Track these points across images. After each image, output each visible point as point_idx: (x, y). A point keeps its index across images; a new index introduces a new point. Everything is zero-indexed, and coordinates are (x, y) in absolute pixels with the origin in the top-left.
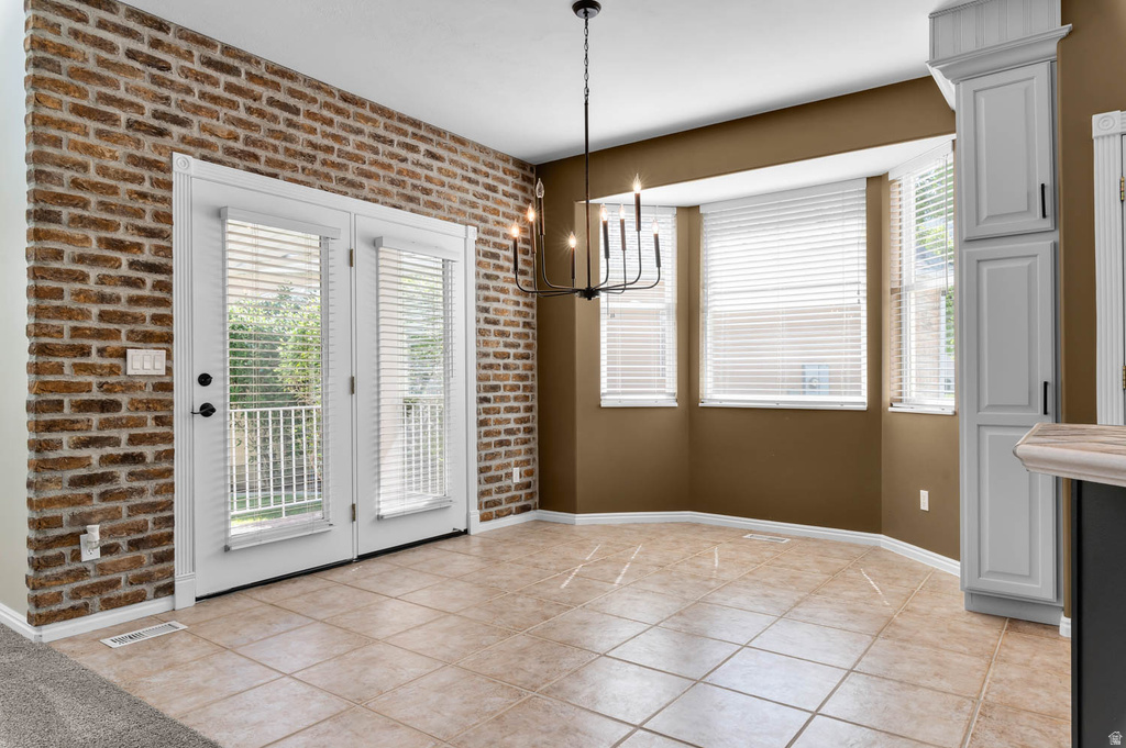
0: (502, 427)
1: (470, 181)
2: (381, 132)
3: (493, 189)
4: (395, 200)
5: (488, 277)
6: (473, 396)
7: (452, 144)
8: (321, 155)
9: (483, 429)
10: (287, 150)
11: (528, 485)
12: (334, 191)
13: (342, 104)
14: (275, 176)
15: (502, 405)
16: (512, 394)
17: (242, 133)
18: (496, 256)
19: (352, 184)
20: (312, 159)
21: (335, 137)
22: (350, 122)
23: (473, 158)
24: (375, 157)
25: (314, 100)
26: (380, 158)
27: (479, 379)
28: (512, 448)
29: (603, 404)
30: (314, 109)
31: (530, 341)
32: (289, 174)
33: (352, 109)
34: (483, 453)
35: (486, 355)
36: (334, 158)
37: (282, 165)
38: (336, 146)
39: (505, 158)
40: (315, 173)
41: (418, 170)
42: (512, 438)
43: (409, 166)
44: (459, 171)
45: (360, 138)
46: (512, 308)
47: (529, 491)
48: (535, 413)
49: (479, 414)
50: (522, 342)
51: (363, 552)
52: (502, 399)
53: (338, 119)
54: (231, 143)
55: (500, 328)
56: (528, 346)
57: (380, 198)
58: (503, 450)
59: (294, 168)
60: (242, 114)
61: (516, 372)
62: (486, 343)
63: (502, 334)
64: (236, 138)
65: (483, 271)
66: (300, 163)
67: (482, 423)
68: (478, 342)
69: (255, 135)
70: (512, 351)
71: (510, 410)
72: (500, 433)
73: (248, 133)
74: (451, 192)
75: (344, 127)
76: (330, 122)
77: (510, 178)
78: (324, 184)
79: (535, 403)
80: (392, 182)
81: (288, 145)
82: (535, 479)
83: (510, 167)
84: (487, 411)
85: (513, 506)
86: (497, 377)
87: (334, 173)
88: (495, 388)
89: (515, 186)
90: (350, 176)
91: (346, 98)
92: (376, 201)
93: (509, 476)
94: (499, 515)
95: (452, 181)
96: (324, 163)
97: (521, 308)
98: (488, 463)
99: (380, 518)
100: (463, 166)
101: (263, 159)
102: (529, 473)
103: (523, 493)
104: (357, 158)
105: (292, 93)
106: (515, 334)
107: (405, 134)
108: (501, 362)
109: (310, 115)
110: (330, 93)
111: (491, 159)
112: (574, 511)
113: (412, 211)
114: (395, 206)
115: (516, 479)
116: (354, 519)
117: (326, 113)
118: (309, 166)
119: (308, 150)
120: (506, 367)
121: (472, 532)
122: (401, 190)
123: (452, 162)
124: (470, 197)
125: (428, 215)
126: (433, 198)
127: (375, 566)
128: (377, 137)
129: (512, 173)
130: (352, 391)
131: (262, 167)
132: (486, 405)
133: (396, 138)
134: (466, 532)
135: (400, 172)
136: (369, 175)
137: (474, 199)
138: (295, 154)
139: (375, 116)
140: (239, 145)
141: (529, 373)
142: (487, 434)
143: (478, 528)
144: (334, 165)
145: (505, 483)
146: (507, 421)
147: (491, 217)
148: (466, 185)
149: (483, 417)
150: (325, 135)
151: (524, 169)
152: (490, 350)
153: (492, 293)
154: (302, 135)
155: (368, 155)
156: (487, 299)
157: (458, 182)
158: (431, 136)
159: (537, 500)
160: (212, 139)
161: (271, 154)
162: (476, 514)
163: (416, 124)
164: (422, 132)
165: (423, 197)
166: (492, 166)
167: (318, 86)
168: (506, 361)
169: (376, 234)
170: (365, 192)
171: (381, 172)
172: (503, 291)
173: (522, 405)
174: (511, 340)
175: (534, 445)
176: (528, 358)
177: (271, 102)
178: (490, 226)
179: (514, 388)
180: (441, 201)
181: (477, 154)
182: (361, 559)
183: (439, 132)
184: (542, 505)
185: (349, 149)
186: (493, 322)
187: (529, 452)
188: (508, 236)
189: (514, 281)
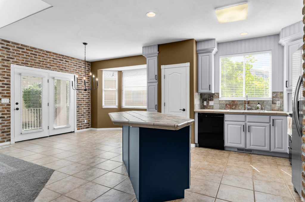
0: (82, 112)
1: (75, 66)
2: (55, 58)
3: (81, 67)
4: (58, 70)
5: (80, 84)
6: (76, 106)
7: (71, 59)
8: (41, 63)
9: (78, 112)
10: (34, 62)
11: (89, 123)
12: (44, 69)
14: (32, 67)
15: (82, 108)
16: (85, 106)
17: (25, 60)
19: (48, 68)
20: (40, 63)
21: (45, 59)
22: (48, 56)
23: (76, 61)
24: (54, 62)
25: (40, 53)
26: (55, 62)
27: (77, 103)
28: (85, 116)
30: (40, 54)
31: (89, 95)
32: (35, 66)
33: (48, 54)
34: (78, 117)
35: (79, 98)
36: (45, 63)
37: (33, 65)
38: (45, 61)
39: (83, 61)
40: (40, 66)
41: (63, 64)
42: (85, 114)
43: (61, 64)
44: (73, 64)
45: (50, 59)
47: (89, 124)
48: (90, 109)
50: (87, 96)
51: (50, 135)
52: (82, 107)
53: (45, 56)
54: (23, 62)
55: (82, 93)
56: (89, 97)
57: (55, 70)
58: (83, 116)
59: (36, 65)
60: (25, 56)
61: (86, 102)
62: (79, 96)
63: (83, 94)
64: (24, 61)
65: (78, 83)
66: (37, 64)
68: (77, 96)
69: (28, 60)
70: (85, 98)
71: (84, 109)
72: (82, 113)
73: (26, 59)
74: (71, 68)
75: (47, 57)
76: (44, 57)
77: (84, 65)
78: (42, 68)
79: (90, 107)
80: (57, 67)
81: (35, 61)
83: (85, 62)
84: (79, 109)
85: (85, 127)
86: (81, 103)
87: (44, 66)
88: (81, 105)
89: (86, 66)
90: (48, 66)
91: (47, 52)
92: (54, 70)
93: (84, 121)
94: (81, 129)
95: (71, 66)
96: (42, 64)
98: (79, 119)
99: (54, 129)
100: (73, 63)
101: (29, 64)
102: (89, 121)
103: (87, 125)
104: (49, 63)
105: (35, 52)
106: (86, 94)
107: (60, 58)
108: (82, 100)
109: (39, 55)
110: (44, 51)
111: (80, 61)
112: (97, 128)
113: (62, 72)
115: (86, 122)
116: (48, 129)
117: (43, 55)
118: (39, 65)
120: (83, 101)
121: (75, 132)
122: (59, 68)
123: (71, 62)
124: (75, 69)
125: (65, 72)
126: (67, 69)
127: (53, 138)
128: (54, 59)
130: (48, 106)
131: (29, 65)
132: (79, 108)
133: (58, 58)
134: (74, 132)
135: (59, 65)
136: (52, 66)
137: (76, 69)
138: (36, 63)
139: (53, 55)
140: (24, 62)
141: (89, 102)
142: (79, 113)
143: (76, 131)
144: (44, 64)
145: (83, 123)
146: (84, 111)
147: (80, 72)
148: (74, 66)
149: (78, 110)
150: (42, 59)
151: (88, 63)
152: (80, 97)
154: (37, 59)
155: (52, 62)
157: (72, 66)
158: (66, 58)
160: (19, 61)
161: (31, 63)
162: (76, 128)
163: (62, 56)
164: (64, 57)
165: (64, 69)
166: (81, 63)
167: (41, 50)
168: (83, 99)
169: (53, 76)
170: (51, 69)
171: (55, 65)
173: (87, 108)
174: (85, 95)
175: (90, 115)
176: (89, 99)
177: (31, 54)
178: (80, 74)
180: (68, 70)
181: (77, 60)
182: (50, 136)
183: (68, 57)
184: (92, 127)
185: (48, 61)
186: (80, 92)
187: (89, 117)
188: (84, 76)
189: (86, 84)
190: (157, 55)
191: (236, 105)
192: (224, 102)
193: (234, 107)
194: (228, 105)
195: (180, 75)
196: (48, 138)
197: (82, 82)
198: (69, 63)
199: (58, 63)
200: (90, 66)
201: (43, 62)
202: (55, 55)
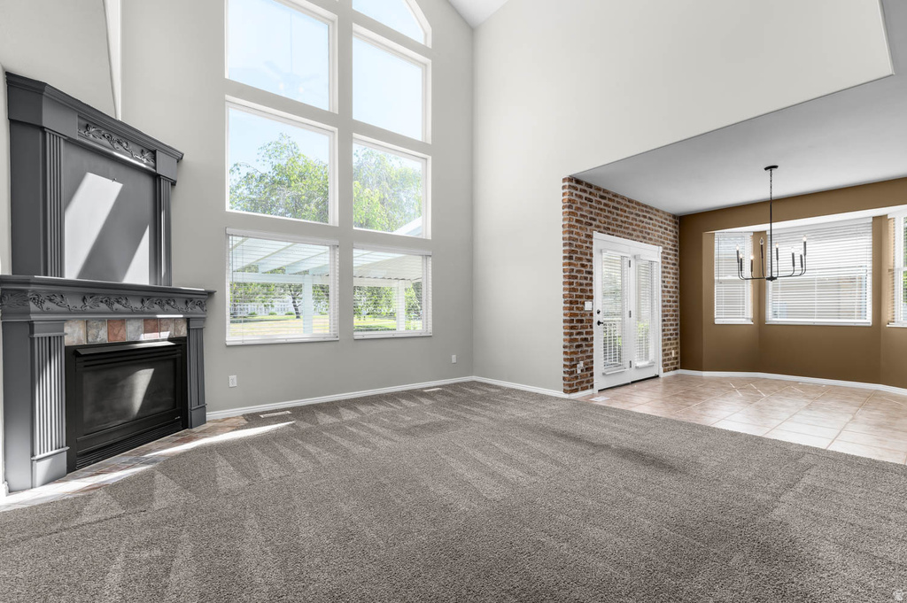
0: (669, 332)
1: (660, 227)
2: (638, 212)
3: (666, 229)
4: (641, 239)
5: (665, 267)
6: (661, 319)
7: (655, 212)
8: (624, 225)
9: (664, 333)
10: (616, 225)
11: (677, 358)
12: (626, 238)
13: (628, 203)
14: (613, 235)
15: (669, 323)
16: (672, 318)
17: (607, 220)
18: (667, 258)
19: (630, 234)
20: (621, 226)
21: (627, 217)
22: (631, 210)
23: (661, 217)
25: (622, 204)
27: (662, 311)
28: (672, 341)
29: (716, 323)
30: (622, 207)
31: (677, 294)
32: (616, 233)
33: (631, 205)
34: (664, 343)
35: (664, 301)
36: (627, 225)
37: (615, 230)
39: (669, 215)
40: (622, 232)
41: (647, 226)
42: (672, 337)
43: (644, 224)
44: (657, 223)
45: (632, 216)
46: (672, 280)
47: (677, 361)
48: (679, 326)
49: (662, 326)
50: (675, 295)
51: (632, 380)
52: (669, 320)
53: (627, 209)
55: (668, 289)
56: (677, 297)
58: (669, 342)
59: (618, 231)
60: (607, 213)
61: (673, 308)
62: (665, 296)
63: (669, 292)
64: (606, 223)
65: (663, 265)
66: (619, 229)
67: (663, 330)
68: (662, 295)
69: (609, 221)
70: (672, 299)
71: (671, 325)
72: (668, 335)
74: (655, 233)
75: (629, 212)
76: (625, 211)
77: (671, 223)
78: (624, 236)
79: (679, 322)
80: (640, 232)
81: (616, 223)
82: (679, 355)
83: (671, 218)
84: (665, 325)
85: (673, 367)
86: (667, 311)
88: (667, 316)
89: (673, 227)
90: (630, 231)
91: (630, 201)
92: (636, 240)
93: (671, 353)
94: (669, 370)
95: (656, 228)
96: (624, 227)
97: (674, 280)
98: (665, 348)
99: (637, 368)
100: (658, 221)
101: (611, 229)
102: (677, 353)
103: (675, 361)
104: (631, 224)
105: (618, 203)
107: (643, 211)
108: (669, 304)
109: (621, 210)
110: (626, 200)
111: (666, 216)
112: (701, 370)
113: (645, 242)
114: (641, 241)
115: (673, 355)
116: (630, 367)
118: (621, 229)
119: (621, 224)
120: (670, 306)
122: (642, 234)
123: (656, 220)
125: (649, 243)
126: (650, 236)
127: (635, 386)
128: (636, 214)
129: (672, 221)
130: (630, 317)
131: (610, 232)
132: (664, 323)
133: (641, 213)
134: (658, 376)
135: (642, 227)
136: (634, 230)
137: (661, 235)
138: (618, 226)
140: (606, 225)
141: (677, 308)
142: (665, 335)
143: (662, 375)
144: (626, 228)
145: (670, 357)
146: (671, 330)
147: (666, 242)
148: (659, 229)
149: (663, 328)
150: (625, 217)
151: (676, 218)
152: (665, 299)
153: (666, 274)
154: (619, 218)
155: (634, 222)
156: (665, 277)
158: (650, 210)
159: (679, 364)
160: (601, 224)
161: (613, 227)
162: (661, 369)
163: (646, 206)
164: (648, 210)
165: (648, 236)
166: (666, 220)
167: (623, 198)
169: (636, 254)
170: (633, 237)
171: (637, 228)
172: (669, 273)
173: (674, 323)
174: (671, 294)
175: (679, 341)
176: (676, 302)
177: (613, 207)
178: (666, 246)
179: (672, 315)
180: (652, 237)
181: (662, 215)
182: (633, 382)
183: (652, 208)
184: (683, 367)
185: (630, 221)
186: (666, 287)
187: (677, 343)
188: (670, 249)
189: (672, 269)
196: (630, 386)
197: (668, 263)
198: (654, 222)
199: (640, 223)
200: (677, 226)
201: (625, 222)
202: (638, 207)
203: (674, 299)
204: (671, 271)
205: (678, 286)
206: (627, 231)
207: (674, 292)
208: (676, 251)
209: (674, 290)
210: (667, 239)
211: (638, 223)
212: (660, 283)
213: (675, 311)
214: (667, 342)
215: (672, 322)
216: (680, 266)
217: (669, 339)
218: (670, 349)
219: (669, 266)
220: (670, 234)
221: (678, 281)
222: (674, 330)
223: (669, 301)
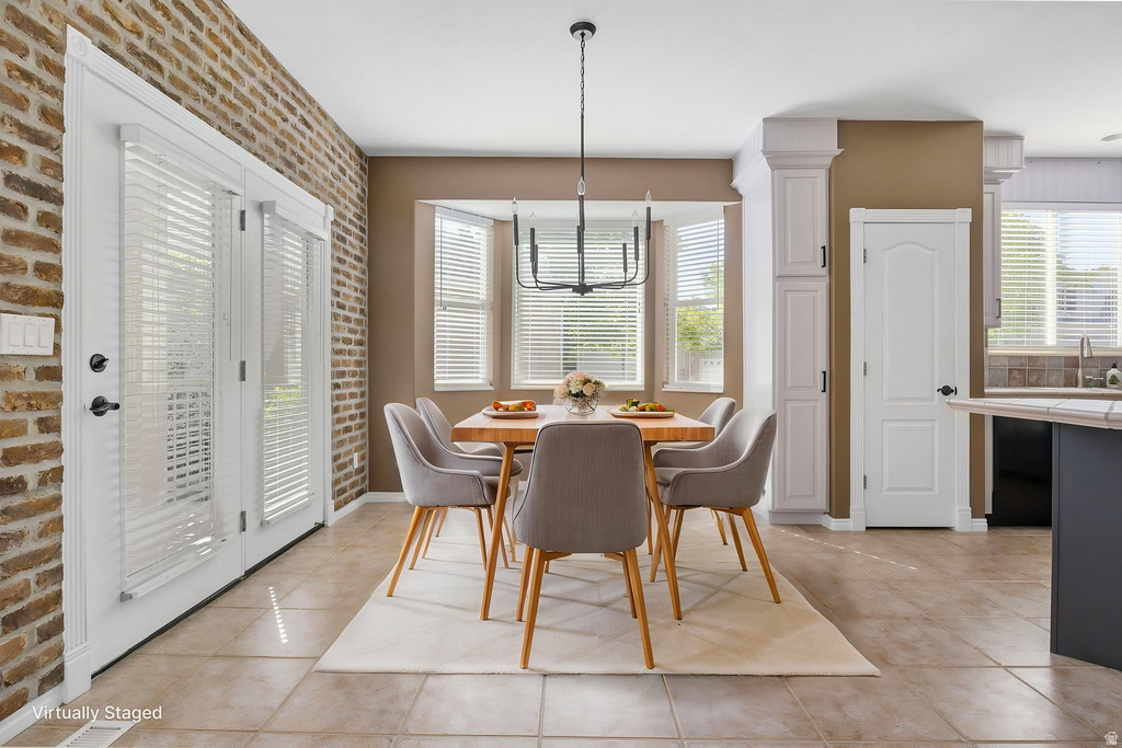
0: (347, 414)
1: (329, 158)
2: (269, 81)
3: (343, 171)
4: (278, 163)
5: (340, 260)
6: (329, 382)
7: (318, 115)
8: (220, 89)
9: (336, 416)
10: (191, 71)
11: (363, 470)
12: (229, 136)
13: (238, 35)
14: (177, 99)
15: (347, 391)
16: (353, 380)
17: (146, 30)
18: (343, 240)
19: (245, 133)
20: (212, 90)
21: (233, 72)
22: (245, 59)
23: (331, 135)
24: (264, 108)
25: (216, 20)
26: (268, 111)
27: (333, 364)
28: (353, 433)
29: (437, 389)
30: (216, 29)
31: (363, 327)
32: (190, 101)
33: (247, 44)
34: (336, 440)
35: (337, 340)
36: (231, 96)
37: (185, 88)
38: (234, 84)
39: (351, 143)
40: (215, 109)
41: (295, 134)
42: (352, 423)
43: (289, 128)
44: (321, 146)
45: (253, 82)
46: (354, 294)
47: (362, 475)
48: (366, 399)
49: (333, 401)
50: (359, 328)
51: (247, 568)
52: (347, 385)
53: (235, 51)
54: (134, 40)
55: (346, 313)
56: (363, 333)
57: (267, 157)
58: (348, 436)
59: (196, 96)
60: (147, 5)
61: (355, 358)
62: (338, 327)
63: (347, 319)
64: (140, 35)
65: (337, 254)
66: (202, 92)
67: (335, 410)
68: (332, 326)
69: (160, 39)
70: (353, 337)
71: (352, 395)
72: (346, 419)
73: (152, 32)
74: (317, 166)
75: (240, 63)
76: (228, 53)
77: (352, 163)
78: (221, 125)
79: (366, 388)
80: (276, 141)
81: (191, 64)
82: (366, 462)
83: (354, 152)
84: (338, 398)
85: (354, 491)
86: (344, 363)
88: (342, 374)
89: (356, 173)
90: (244, 123)
91: (244, 30)
92: (263, 159)
93: (351, 461)
94: (346, 502)
95: (314, 152)
96: (223, 99)
97: (358, 295)
98: (338, 451)
99: (263, 523)
100: (325, 142)
101: (167, 74)
102: (362, 458)
103: (359, 477)
104: (250, 104)
106: (355, 320)
107: (287, 92)
108: (347, 348)
109: (211, 35)
110: (231, 18)
111: (342, 141)
113: (290, 178)
114: (277, 170)
115: (356, 465)
116: (244, 530)
117: (226, 40)
118: (210, 98)
119: (209, 79)
120: (350, 353)
121: (330, 523)
122: (283, 153)
123: (319, 134)
124: (330, 176)
125: (301, 186)
126: (304, 168)
128: (266, 86)
129: (355, 160)
130: (243, 378)
131: (165, 84)
132: (338, 392)
133: (280, 93)
134: (324, 524)
135: (282, 132)
136: (259, 127)
137: (332, 178)
138: (197, 79)
139: (265, 61)
140: (143, 46)
141: (363, 359)
142: (338, 421)
143: (334, 518)
144: (231, 105)
145: (349, 469)
146: (350, 407)
147: (342, 200)
148: (327, 162)
149: (336, 403)
150: (225, 66)
151: (361, 158)
152: (340, 335)
153: (342, 278)
154: (204, 58)
155: (259, 105)
156: (339, 283)
157: (322, 157)
158: (305, 101)
159: (367, 482)
160: (115, 26)
161: (174, 70)
162: (331, 504)
163: (295, 84)
164: (298, 95)
165: (298, 166)
166: (343, 149)
167: (221, 5)
168: (350, 347)
169: (263, 198)
170: (256, 146)
171: (268, 127)
172: (348, 276)
173: (358, 391)
174: (352, 325)
175: (365, 429)
176: (362, 344)
177: (177, 3)
178: (341, 209)
179: (354, 374)
180: (310, 174)
181: (335, 132)
182: (248, 575)
183: (309, 99)
184: (371, 487)
185: (244, 91)
186: (342, 307)
187: (363, 436)
188: (351, 222)
189: (355, 268)
190: (829, 161)
191: (1040, 371)
192: (1006, 362)
193: (1034, 378)
194: (1016, 374)
195: (930, 253)
197: (346, 252)
198: (314, 136)
199: (278, 119)
200: (365, 178)
201: (227, 85)
202: (270, 68)
203: (358, 337)
204: (353, 272)
205: (366, 308)
206: (231, 114)
207: (359, 322)
208: (362, 230)
209: (357, 316)
210: (344, 196)
211: (270, 113)
212: (329, 296)
213: (359, 364)
214: (342, 437)
215: (354, 390)
216: (370, 265)
217: (347, 430)
218: (349, 452)
219: (348, 259)
220: (352, 186)
221: (366, 299)
222: (359, 406)
223: (347, 341)
